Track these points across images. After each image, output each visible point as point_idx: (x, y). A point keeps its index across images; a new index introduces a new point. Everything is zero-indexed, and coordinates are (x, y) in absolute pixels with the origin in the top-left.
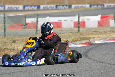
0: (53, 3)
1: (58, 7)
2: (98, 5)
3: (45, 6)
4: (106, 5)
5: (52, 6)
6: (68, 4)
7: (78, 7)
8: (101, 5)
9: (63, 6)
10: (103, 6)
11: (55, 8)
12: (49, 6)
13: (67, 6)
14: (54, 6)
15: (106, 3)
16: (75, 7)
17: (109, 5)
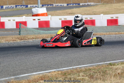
0: (13, 4)
1: (17, 6)
2: (48, 5)
3: (7, 6)
4: (54, 5)
5: (13, 6)
6: (25, 5)
7: (33, 6)
8: (51, 5)
9: (21, 6)
10: (52, 6)
11: (15, 7)
12: (10, 6)
13: (24, 6)
14: (15, 6)
15: (54, 3)
16: (31, 6)
17: (57, 4)
